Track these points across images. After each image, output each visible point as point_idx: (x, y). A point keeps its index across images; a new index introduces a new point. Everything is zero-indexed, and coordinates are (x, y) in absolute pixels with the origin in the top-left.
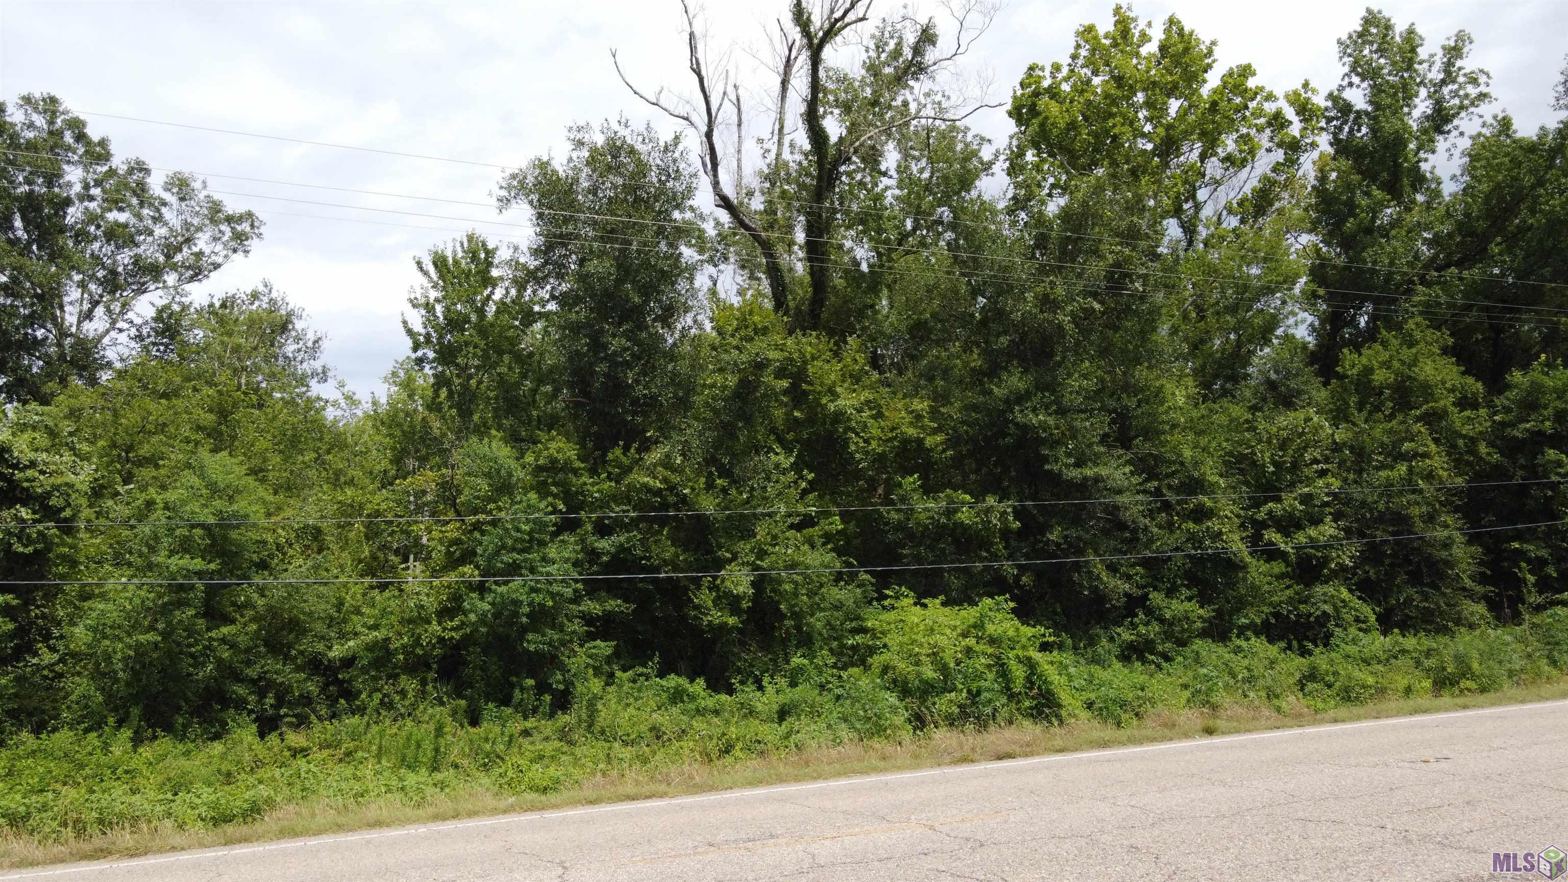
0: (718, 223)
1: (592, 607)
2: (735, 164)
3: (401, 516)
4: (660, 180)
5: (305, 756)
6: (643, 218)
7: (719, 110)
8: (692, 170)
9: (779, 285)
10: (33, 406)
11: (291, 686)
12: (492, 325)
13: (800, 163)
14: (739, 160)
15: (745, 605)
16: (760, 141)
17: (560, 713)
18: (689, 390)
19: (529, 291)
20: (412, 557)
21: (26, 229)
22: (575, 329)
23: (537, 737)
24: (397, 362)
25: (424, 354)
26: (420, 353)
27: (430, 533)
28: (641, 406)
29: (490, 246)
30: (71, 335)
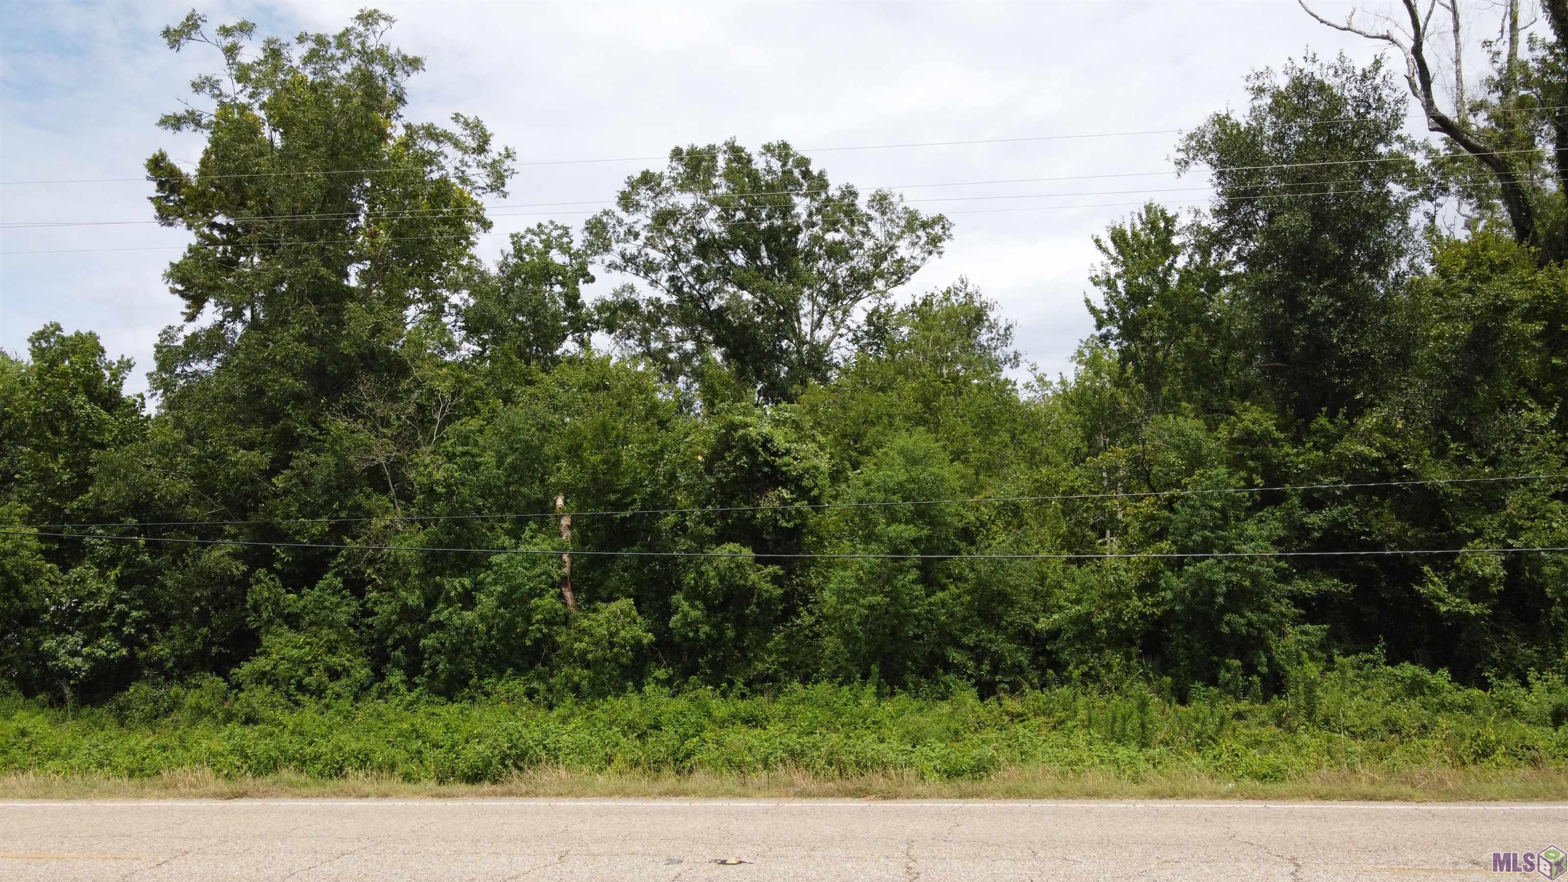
0: (1430, 151)
1: (1306, 587)
2: (1454, 77)
3: (1095, 493)
4: (1358, 113)
5: (1022, 721)
6: (1340, 159)
7: (1428, 19)
8: (1398, 94)
9: (1521, 210)
10: (783, 404)
11: (1003, 655)
12: (1175, 295)
13: (1543, 60)
14: (1458, 72)
15: (1494, 588)
16: (1487, 44)
17: (1275, 697)
18: (1408, 345)
19: (1214, 255)
20: (1108, 532)
21: (769, 258)
22: (1267, 291)
23: (1251, 720)
24: (1081, 341)
25: (1109, 331)
26: (1104, 330)
27: (1125, 508)
28: (1350, 366)
29: (1170, 214)
30: (807, 342)
